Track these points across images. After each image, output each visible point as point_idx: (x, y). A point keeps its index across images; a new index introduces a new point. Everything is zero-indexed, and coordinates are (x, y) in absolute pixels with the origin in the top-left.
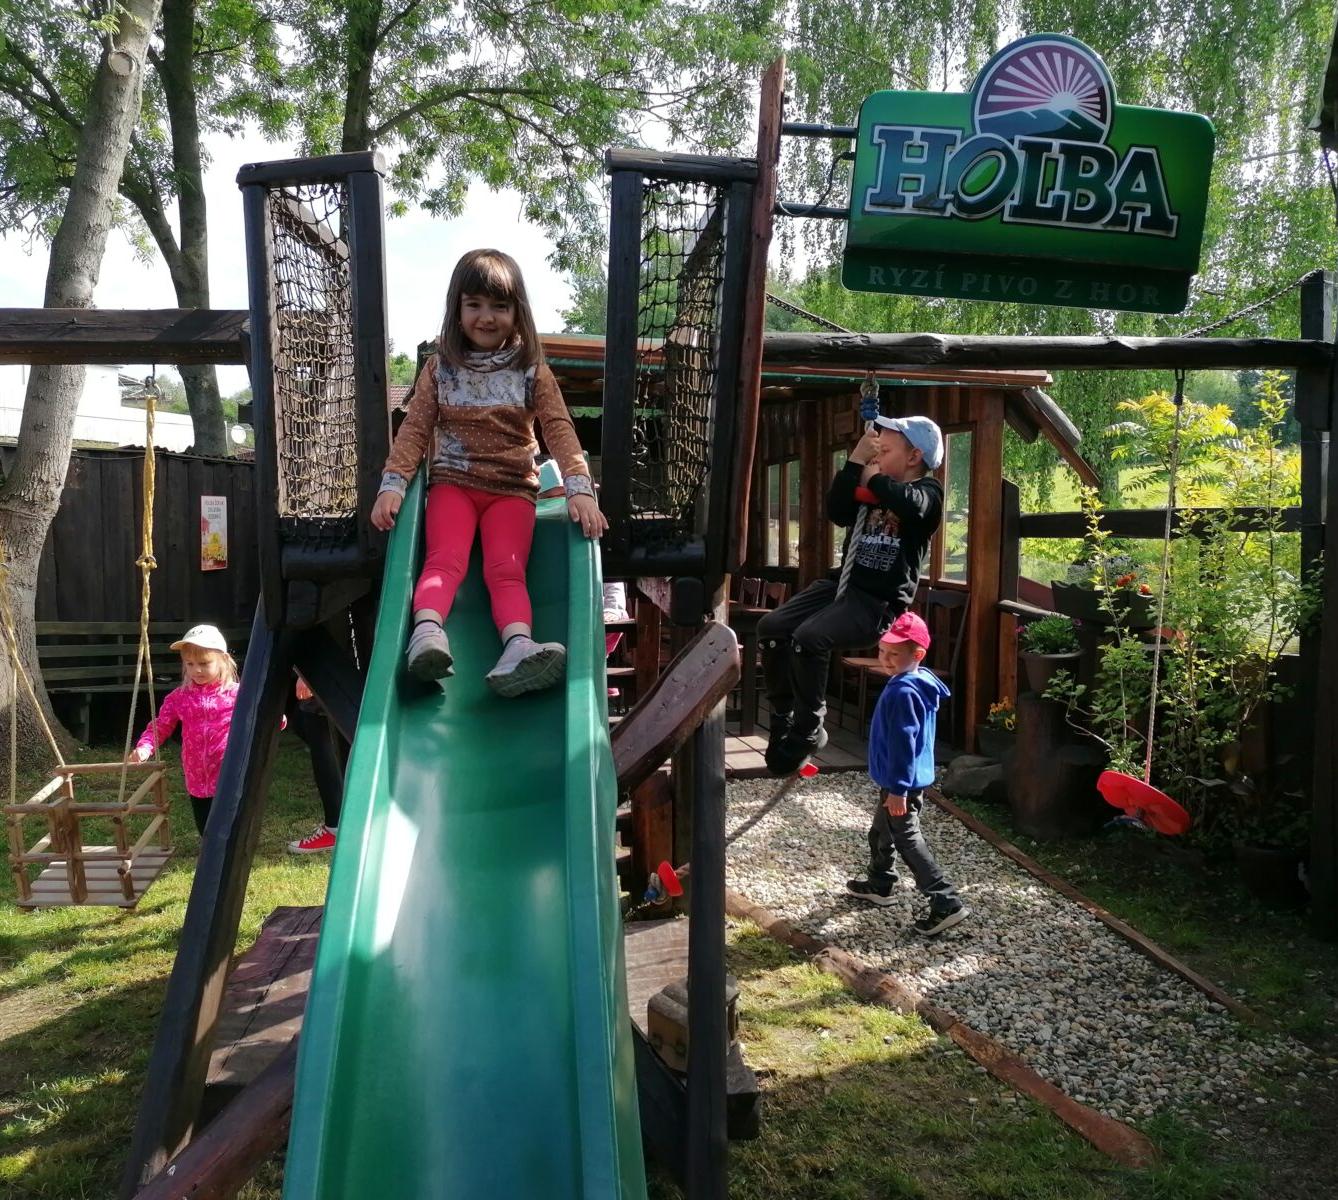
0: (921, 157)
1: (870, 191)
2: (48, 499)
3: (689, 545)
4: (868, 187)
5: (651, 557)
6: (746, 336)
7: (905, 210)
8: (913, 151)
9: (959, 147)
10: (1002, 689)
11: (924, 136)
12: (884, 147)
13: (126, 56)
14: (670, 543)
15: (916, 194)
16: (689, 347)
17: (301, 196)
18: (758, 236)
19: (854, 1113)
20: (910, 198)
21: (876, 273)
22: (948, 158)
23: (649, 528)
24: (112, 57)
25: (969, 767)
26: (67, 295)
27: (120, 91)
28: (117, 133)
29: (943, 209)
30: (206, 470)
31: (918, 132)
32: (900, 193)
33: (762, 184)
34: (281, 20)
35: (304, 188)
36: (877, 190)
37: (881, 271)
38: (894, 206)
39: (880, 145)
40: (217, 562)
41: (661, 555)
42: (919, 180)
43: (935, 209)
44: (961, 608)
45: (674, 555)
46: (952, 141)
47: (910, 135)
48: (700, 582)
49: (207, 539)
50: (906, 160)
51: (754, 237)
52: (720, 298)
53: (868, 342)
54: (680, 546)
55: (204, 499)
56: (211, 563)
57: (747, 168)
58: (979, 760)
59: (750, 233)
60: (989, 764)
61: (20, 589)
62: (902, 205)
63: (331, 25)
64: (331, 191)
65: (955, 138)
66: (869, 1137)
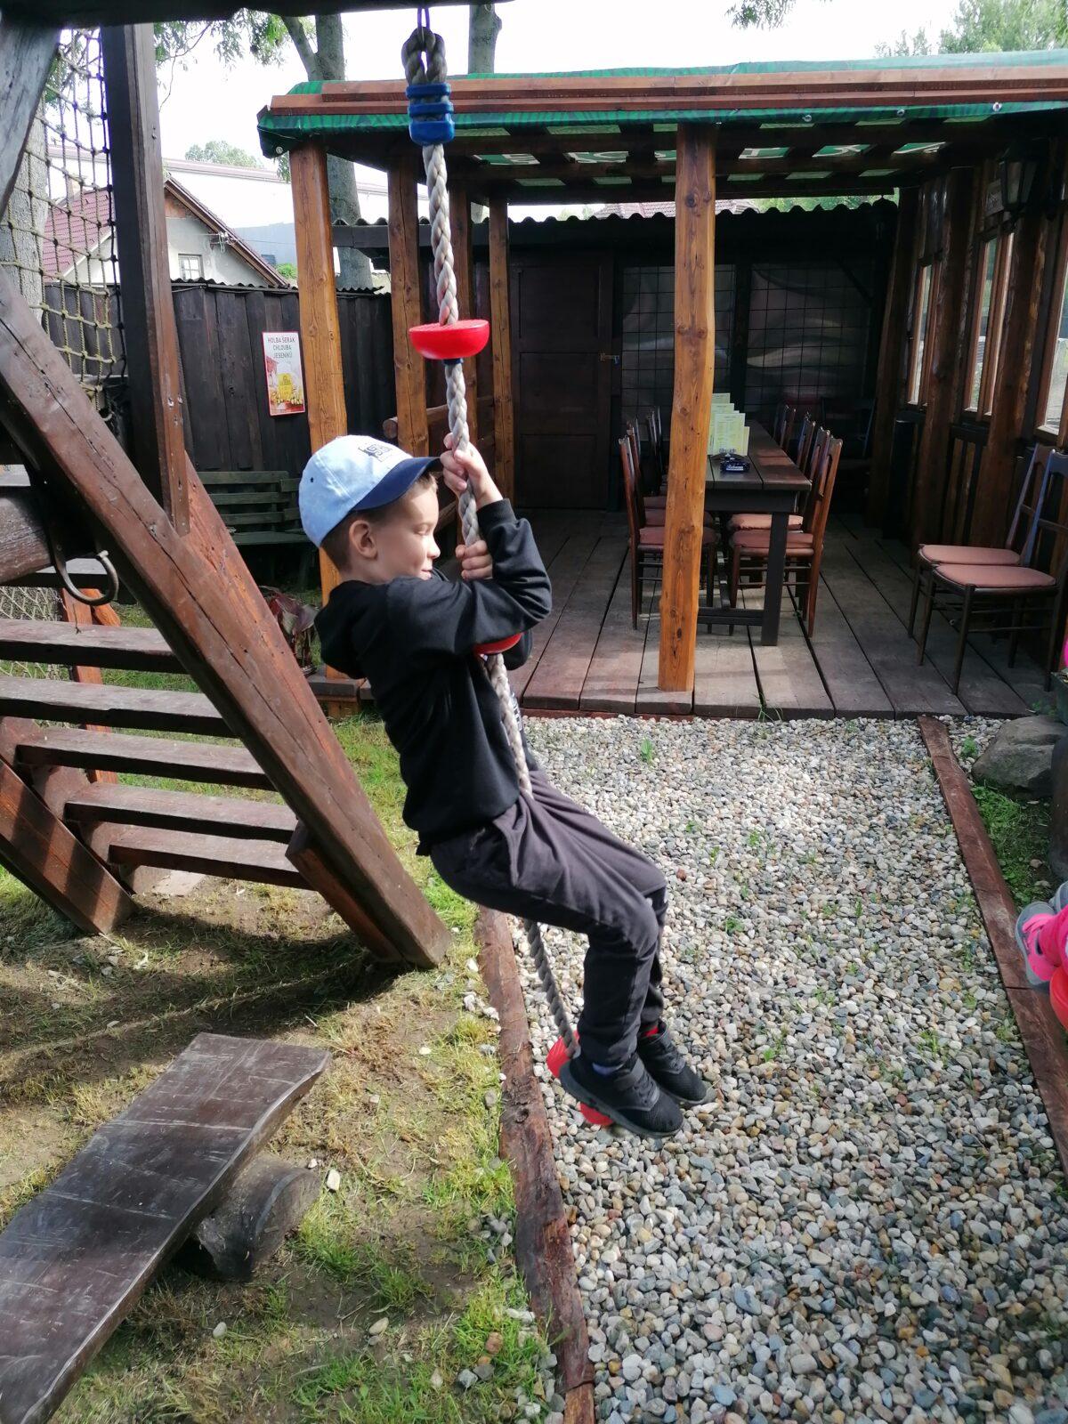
60: (1049, 740)
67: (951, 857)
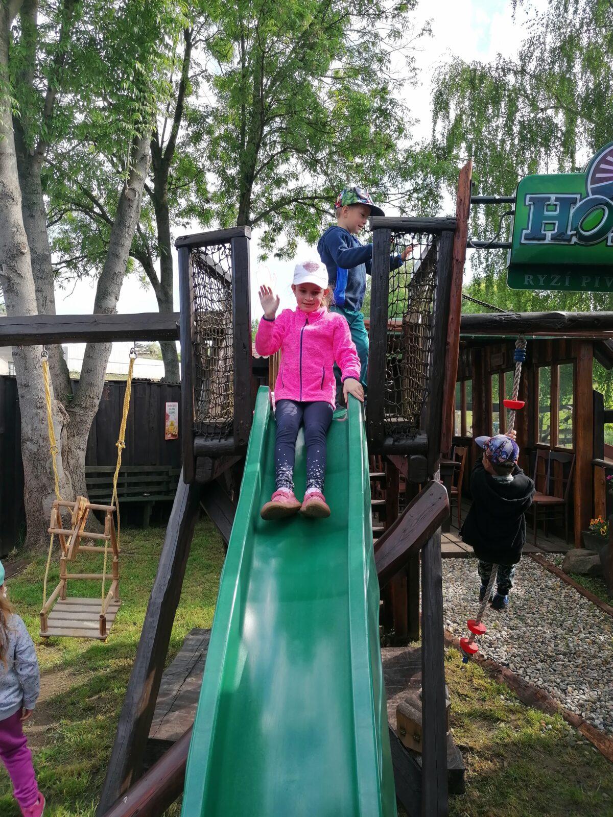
0: (555, 211)
1: (524, 232)
2: (93, 406)
3: (418, 436)
4: (523, 230)
5: (396, 444)
6: (451, 317)
7: (546, 242)
8: (549, 208)
9: (579, 204)
10: (596, 510)
11: (557, 199)
12: (532, 207)
13: (133, 190)
14: (407, 435)
15: (553, 232)
16: (417, 325)
17: (207, 252)
18: (457, 260)
19: (524, 781)
20: (549, 234)
21: (528, 279)
22: (572, 211)
23: (395, 427)
24: (127, 191)
25: (579, 556)
26: (104, 307)
27: (130, 207)
28: (129, 227)
29: (570, 240)
30: (169, 389)
31: (553, 197)
32: (543, 232)
33: (459, 231)
34: (209, 170)
35: (209, 247)
36: (529, 231)
37: (532, 277)
38: (539, 239)
39: (530, 205)
40: (173, 435)
41: (403, 442)
42: (554, 224)
43: (565, 240)
44: (570, 463)
45: (410, 442)
46: (574, 201)
47: (549, 199)
48: (425, 458)
49: (168, 423)
50: (546, 213)
51: (455, 261)
52: (435, 296)
53: (520, 317)
54: (414, 437)
55: (167, 404)
56: (170, 436)
57: (451, 223)
58: (585, 552)
59: (452, 259)
60: (591, 554)
61: (78, 451)
62: (544, 239)
63: (232, 171)
64: (223, 248)
65: (576, 199)
66: (534, 799)
67: (578, 595)
